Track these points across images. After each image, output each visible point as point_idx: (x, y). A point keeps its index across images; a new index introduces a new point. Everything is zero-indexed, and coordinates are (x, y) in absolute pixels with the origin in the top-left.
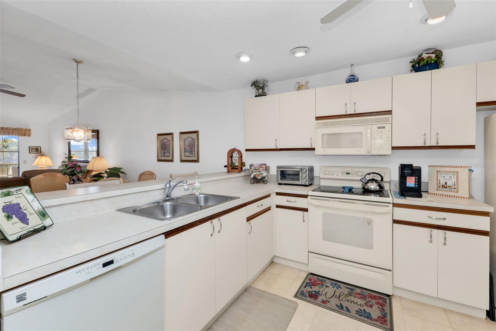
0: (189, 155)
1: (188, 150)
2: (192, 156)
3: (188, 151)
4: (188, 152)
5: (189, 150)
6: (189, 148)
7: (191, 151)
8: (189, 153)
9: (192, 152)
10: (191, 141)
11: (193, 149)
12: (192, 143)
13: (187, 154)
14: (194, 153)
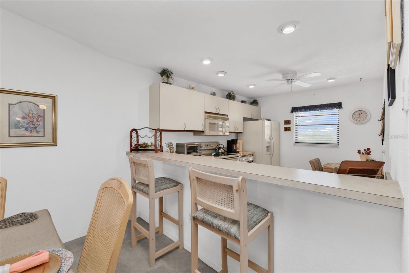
0: (28, 133)
1: (20, 124)
2: (34, 135)
3: (23, 127)
4: (24, 129)
5: (26, 125)
6: (24, 120)
7: (33, 126)
8: (27, 130)
9: (36, 128)
10: (33, 109)
11: (41, 123)
12: (35, 113)
13: (22, 132)
14: (43, 130)
